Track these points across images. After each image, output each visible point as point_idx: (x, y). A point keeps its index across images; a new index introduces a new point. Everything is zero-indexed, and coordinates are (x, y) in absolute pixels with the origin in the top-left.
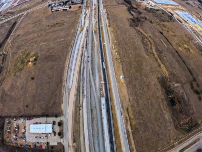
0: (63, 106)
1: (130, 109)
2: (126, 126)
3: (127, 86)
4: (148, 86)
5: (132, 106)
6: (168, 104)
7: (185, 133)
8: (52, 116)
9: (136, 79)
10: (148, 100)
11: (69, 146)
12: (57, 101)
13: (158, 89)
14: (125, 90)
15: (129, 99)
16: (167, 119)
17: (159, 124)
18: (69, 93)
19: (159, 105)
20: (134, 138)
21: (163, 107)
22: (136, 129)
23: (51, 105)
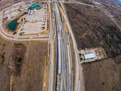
0: (82, 69)
1: (45, 64)
2: (50, 56)
3: (43, 79)
4: (29, 74)
5: (44, 66)
6: (23, 60)
7: (23, 44)
8: (86, 63)
9: (35, 81)
10: (33, 66)
11: (76, 50)
12: (85, 72)
13: (24, 70)
14: (45, 76)
15: (44, 69)
16: (28, 53)
17: (33, 52)
18: (79, 77)
19: (28, 61)
20: (47, 50)
21: (27, 60)
22: (45, 54)
23: (88, 69)
